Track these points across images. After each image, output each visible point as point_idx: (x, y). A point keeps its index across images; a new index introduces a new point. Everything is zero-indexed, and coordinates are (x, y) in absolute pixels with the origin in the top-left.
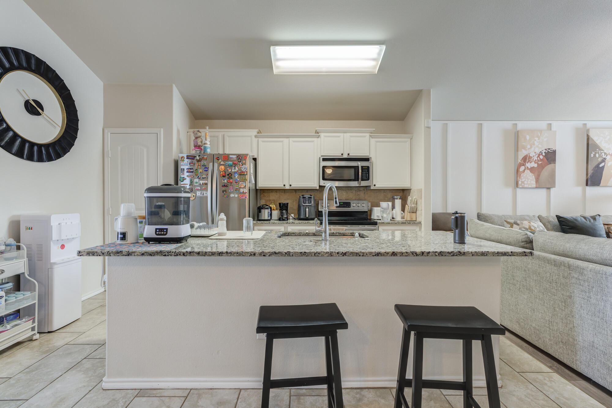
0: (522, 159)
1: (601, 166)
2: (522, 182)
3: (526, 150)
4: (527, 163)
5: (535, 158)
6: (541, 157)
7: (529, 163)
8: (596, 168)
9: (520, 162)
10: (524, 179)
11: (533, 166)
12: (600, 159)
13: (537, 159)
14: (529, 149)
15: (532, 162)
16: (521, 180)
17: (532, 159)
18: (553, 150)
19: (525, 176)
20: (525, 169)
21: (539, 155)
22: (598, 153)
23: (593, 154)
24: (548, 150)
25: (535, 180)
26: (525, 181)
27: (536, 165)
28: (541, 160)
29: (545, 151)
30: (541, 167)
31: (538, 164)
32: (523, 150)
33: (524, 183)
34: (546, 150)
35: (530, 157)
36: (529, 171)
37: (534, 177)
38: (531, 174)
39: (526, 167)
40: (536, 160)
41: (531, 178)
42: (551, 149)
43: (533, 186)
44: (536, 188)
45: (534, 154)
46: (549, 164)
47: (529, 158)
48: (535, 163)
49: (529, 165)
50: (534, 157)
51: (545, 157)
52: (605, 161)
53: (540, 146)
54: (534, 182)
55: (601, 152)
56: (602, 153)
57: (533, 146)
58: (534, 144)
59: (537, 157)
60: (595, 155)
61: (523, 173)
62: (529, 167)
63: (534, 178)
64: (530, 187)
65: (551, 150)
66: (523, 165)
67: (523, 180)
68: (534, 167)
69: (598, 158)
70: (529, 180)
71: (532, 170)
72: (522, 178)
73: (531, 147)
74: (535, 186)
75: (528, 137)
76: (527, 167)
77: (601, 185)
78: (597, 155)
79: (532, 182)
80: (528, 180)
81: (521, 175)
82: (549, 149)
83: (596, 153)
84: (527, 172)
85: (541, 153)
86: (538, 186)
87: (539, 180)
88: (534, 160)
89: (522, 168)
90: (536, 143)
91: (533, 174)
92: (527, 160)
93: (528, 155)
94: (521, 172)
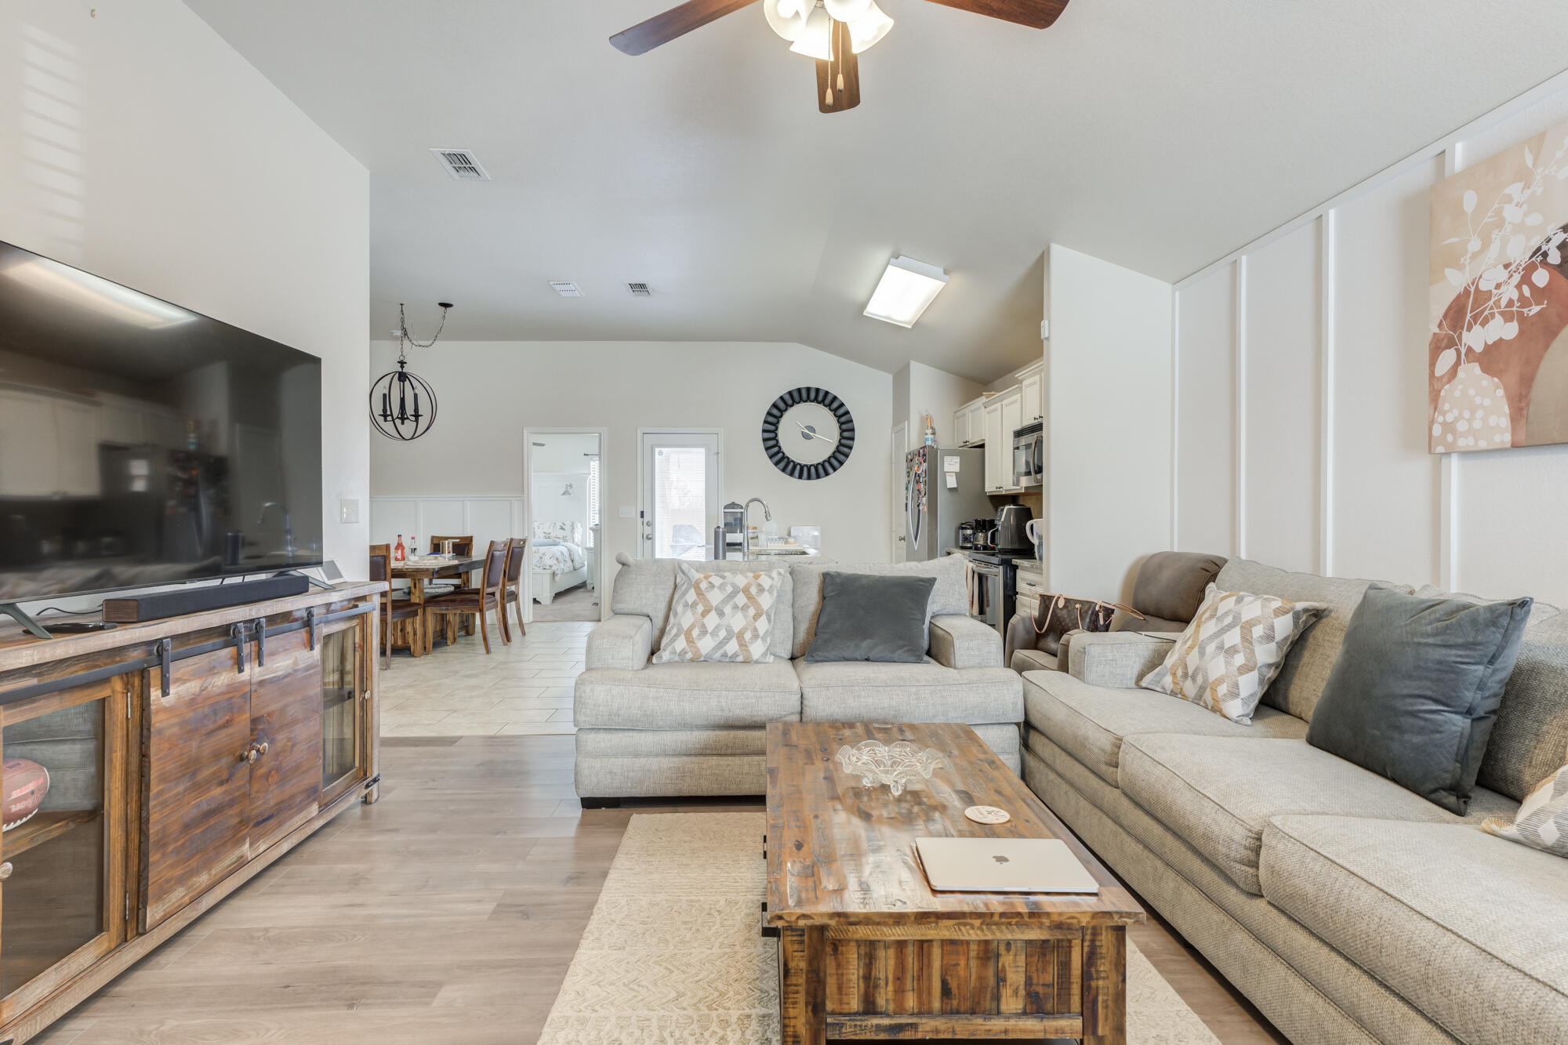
0: (1445, 316)
2: (1444, 424)
3: (1462, 268)
4: (1469, 329)
5: (1510, 293)
6: (1541, 278)
7: (1477, 328)
9: (1437, 330)
10: (1456, 413)
11: (1496, 338)
13: (1515, 296)
14: (1475, 255)
15: (1493, 315)
16: (1440, 419)
17: (1491, 303)
19: (1457, 394)
20: (1458, 363)
21: (1530, 269)
25: (1507, 410)
26: (1460, 417)
27: (1511, 330)
28: (1539, 293)
30: (1539, 334)
31: (1522, 319)
32: (1448, 271)
33: (1454, 432)
35: (1482, 297)
36: (1476, 368)
37: (1500, 392)
38: (1487, 381)
39: (1463, 351)
40: (1510, 303)
41: (1487, 402)
43: (1498, 438)
44: (1515, 446)
45: (1503, 275)
47: (1475, 299)
48: (1508, 317)
49: (1476, 338)
50: (1503, 288)
51: (1562, 272)
53: (1536, 219)
54: (1502, 420)
57: (1494, 233)
58: (1500, 224)
59: (1519, 287)
61: (1449, 381)
62: (1479, 348)
63: (1505, 400)
64: (1483, 445)
66: (1451, 343)
67: (1449, 418)
68: (1501, 340)
70: (1480, 414)
71: (1491, 358)
72: (1447, 407)
73: (1485, 246)
74: (1507, 438)
75: (1470, 200)
76: (1470, 350)
79: (1493, 421)
80: (1473, 413)
81: (1443, 393)
84: (1471, 371)
85: (1540, 258)
86: (1522, 437)
87: (1528, 405)
88: (1503, 303)
89: (1447, 358)
90: (1511, 213)
91: (1496, 380)
92: (1469, 315)
93: (1472, 289)
94: (1442, 377)
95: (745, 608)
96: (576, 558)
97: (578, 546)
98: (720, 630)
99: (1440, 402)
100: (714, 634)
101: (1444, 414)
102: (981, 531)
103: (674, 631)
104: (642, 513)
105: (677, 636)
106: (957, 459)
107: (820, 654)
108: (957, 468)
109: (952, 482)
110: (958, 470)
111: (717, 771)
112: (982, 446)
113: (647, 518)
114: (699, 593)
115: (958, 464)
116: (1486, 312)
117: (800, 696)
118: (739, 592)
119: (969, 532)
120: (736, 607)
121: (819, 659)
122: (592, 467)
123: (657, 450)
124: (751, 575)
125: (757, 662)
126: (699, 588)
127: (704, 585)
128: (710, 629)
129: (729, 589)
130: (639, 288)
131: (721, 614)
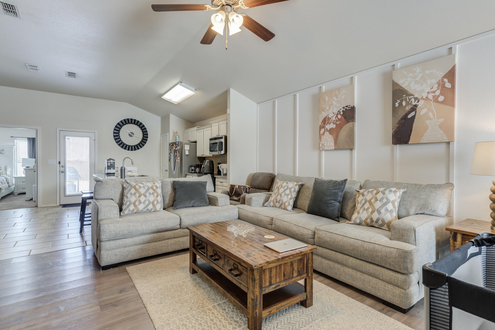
0: (322, 121)
1: (410, 116)
3: (325, 112)
4: (327, 125)
5: (334, 119)
6: (339, 116)
7: (328, 125)
8: (403, 121)
9: (321, 124)
10: (324, 142)
11: (332, 127)
12: (408, 108)
13: (335, 120)
14: (328, 110)
16: (321, 143)
17: (331, 120)
18: (351, 106)
19: (325, 138)
20: (325, 132)
21: (337, 115)
22: (406, 100)
23: (398, 102)
24: (346, 108)
25: (333, 142)
26: (325, 143)
27: (334, 126)
28: (339, 120)
29: (342, 109)
30: (339, 127)
31: (336, 124)
32: (323, 112)
33: (324, 146)
34: (344, 108)
35: (329, 119)
36: (328, 133)
37: (332, 138)
38: (330, 136)
40: (334, 121)
41: (330, 140)
42: (349, 106)
43: (332, 147)
44: (335, 149)
45: (333, 115)
46: (347, 123)
47: (328, 119)
48: (334, 123)
49: (328, 127)
50: (333, 117)
51: (343, 116)
52: (416, 109)
53: (338, 105)
54: (333, 144)
55: (410, 97)
56: (412, 98)
57: (331, 106)
58: (332, 104)
59: (336, 118)
60: (400, 104)
62: (328, 129)
63: (333, 140)
64: (329, 149)
65: (348, 108)
66: (323, 127)
67: (323, 143)
68: (332, 128)
69: (405, 106)
70: (329, 142)
71: (331, 131)
72: (323, 140)
73: (330, 108)
74: (334, 147)
75: (327, 98)
76: (327, 129)
77: (410, 142)
78: (404, 103)
79: (331, 144)
80: (327, 142)
81: (322, 137)
82: (347, 106)
83: (402, 101)
84: (327, 133)
85: (339, 113)
86: (336, 148)
87: (337, 141)
88: (333, 120)
89: (323, 130)
90: (334, 102)
91: (332, 136)
92: (327, 122)
93: (327, 117)
94: (322, 134)
95: (153, 194)
96: (10, 182)
97: (9, 176)
98: (146, 201)
99: (321, 139)
100: (144, 203)
101: (322, 142)
102: (198, 168)
103: (128, 203)
104: (59, 163)
105: (130, 205)
106: (188, 146)
107: (178, 206)
108: (188, 149)
109: (187, 153)
110: (189, 149)
111: (154, 247)
112: (196, 142)
113: (62, 164)
114: (136, 190)
115: (189, 147)
116: (330, 122)
117: (180, 219)
118: (150, 189)
119: (193, 168)
120: (150, 194)
121: (178, 208)
122: (15, 142)
123: (67, 137)
124: (152, 183)
125: (158, 211)
126: (136, 188)
127: (137, 187)
128: (142, 201)
129: (146, 188)
130: (72, 74)
131: (145, 196)
